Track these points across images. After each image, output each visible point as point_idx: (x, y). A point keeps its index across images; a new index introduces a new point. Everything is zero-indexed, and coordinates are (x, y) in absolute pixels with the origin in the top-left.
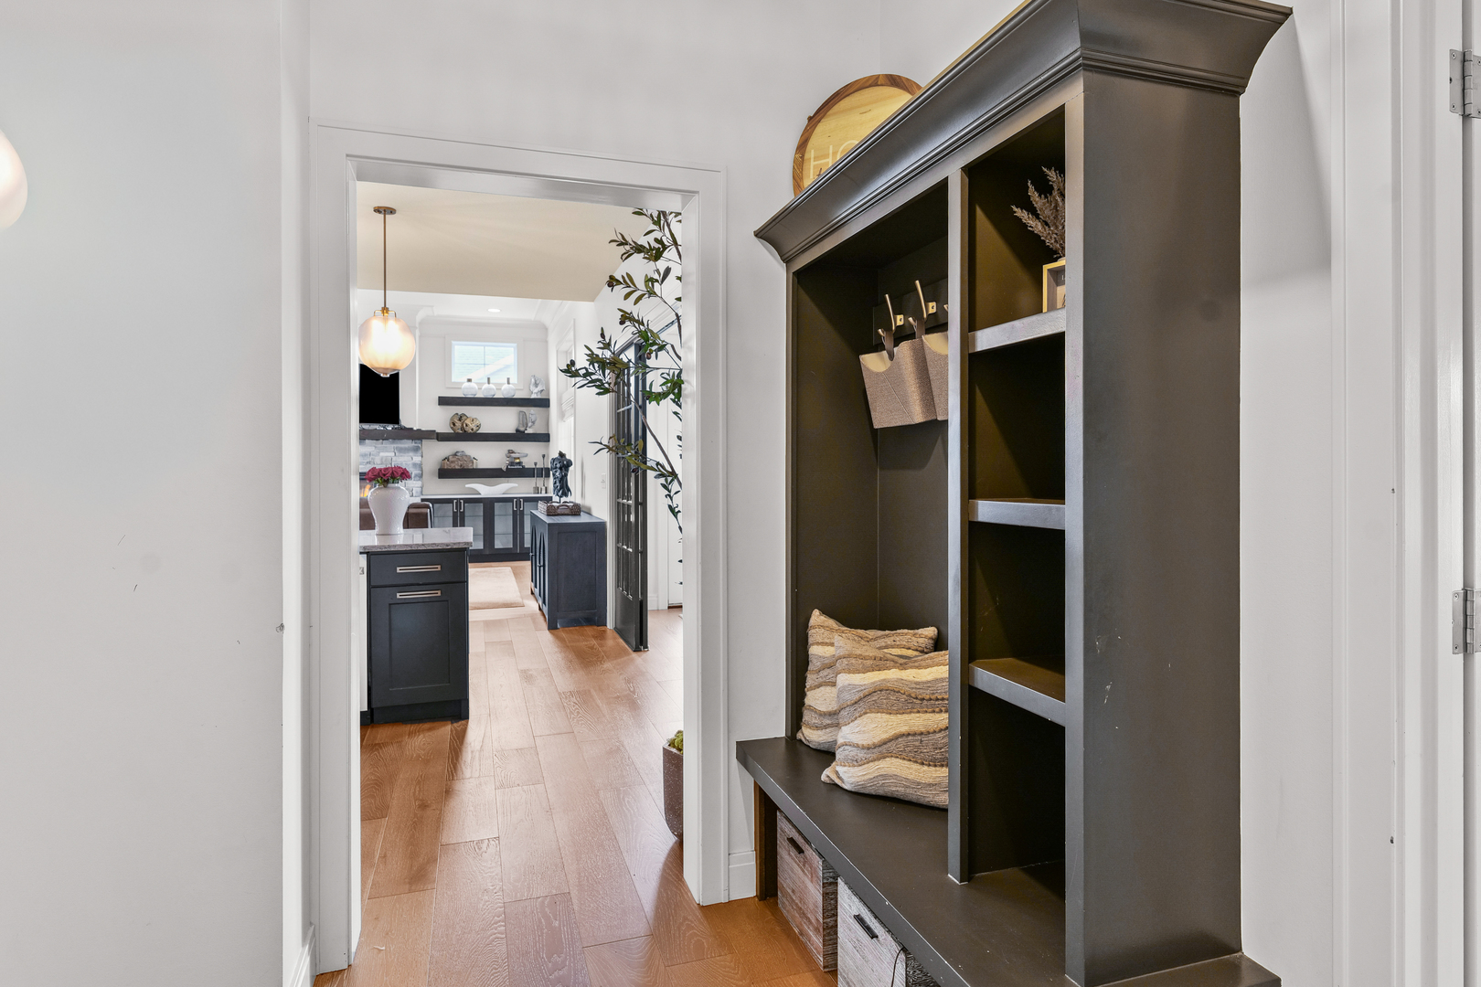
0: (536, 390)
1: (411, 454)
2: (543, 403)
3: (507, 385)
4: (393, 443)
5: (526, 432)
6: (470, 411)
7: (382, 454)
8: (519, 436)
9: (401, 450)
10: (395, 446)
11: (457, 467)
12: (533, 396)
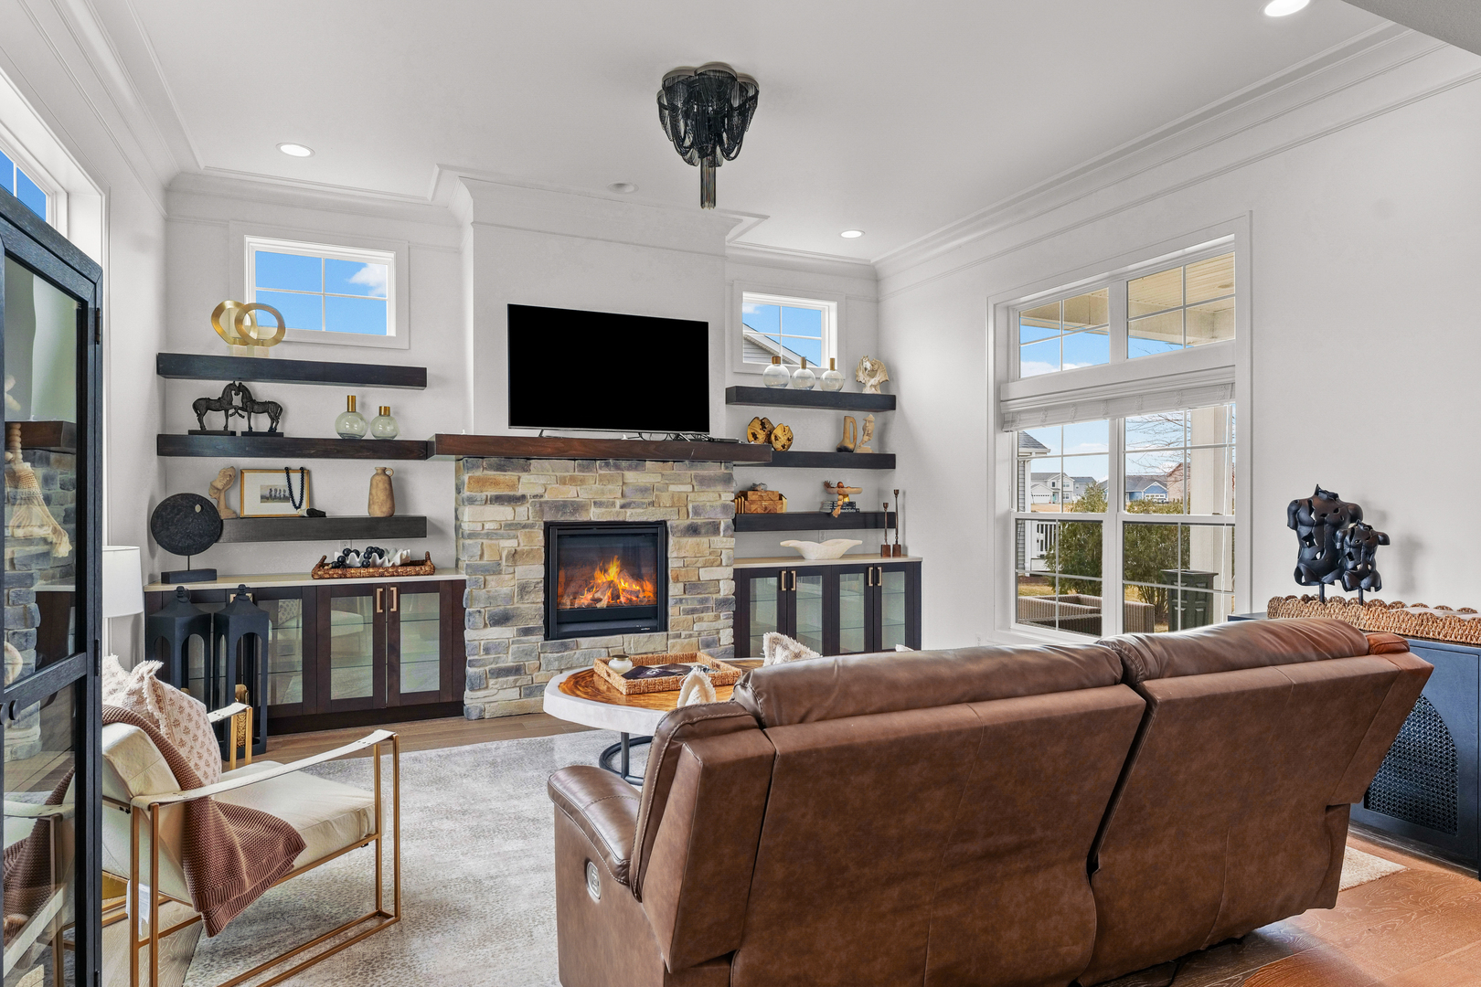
0: (873, 381)
1: (719, 488)
2: (887, 403)
3: (829, 371)
4: (690, 468)
5: (858, 451)
6: (775, 414)
7: (672, 488)
8: (843, 457)
9: (704, 482)
10: (693, 472)
11: (760, 511)
12: (868, 391)
